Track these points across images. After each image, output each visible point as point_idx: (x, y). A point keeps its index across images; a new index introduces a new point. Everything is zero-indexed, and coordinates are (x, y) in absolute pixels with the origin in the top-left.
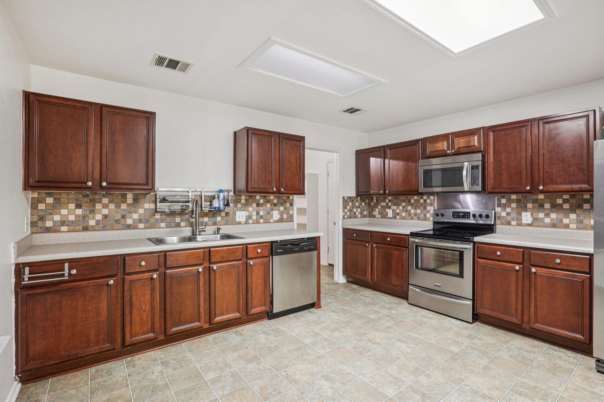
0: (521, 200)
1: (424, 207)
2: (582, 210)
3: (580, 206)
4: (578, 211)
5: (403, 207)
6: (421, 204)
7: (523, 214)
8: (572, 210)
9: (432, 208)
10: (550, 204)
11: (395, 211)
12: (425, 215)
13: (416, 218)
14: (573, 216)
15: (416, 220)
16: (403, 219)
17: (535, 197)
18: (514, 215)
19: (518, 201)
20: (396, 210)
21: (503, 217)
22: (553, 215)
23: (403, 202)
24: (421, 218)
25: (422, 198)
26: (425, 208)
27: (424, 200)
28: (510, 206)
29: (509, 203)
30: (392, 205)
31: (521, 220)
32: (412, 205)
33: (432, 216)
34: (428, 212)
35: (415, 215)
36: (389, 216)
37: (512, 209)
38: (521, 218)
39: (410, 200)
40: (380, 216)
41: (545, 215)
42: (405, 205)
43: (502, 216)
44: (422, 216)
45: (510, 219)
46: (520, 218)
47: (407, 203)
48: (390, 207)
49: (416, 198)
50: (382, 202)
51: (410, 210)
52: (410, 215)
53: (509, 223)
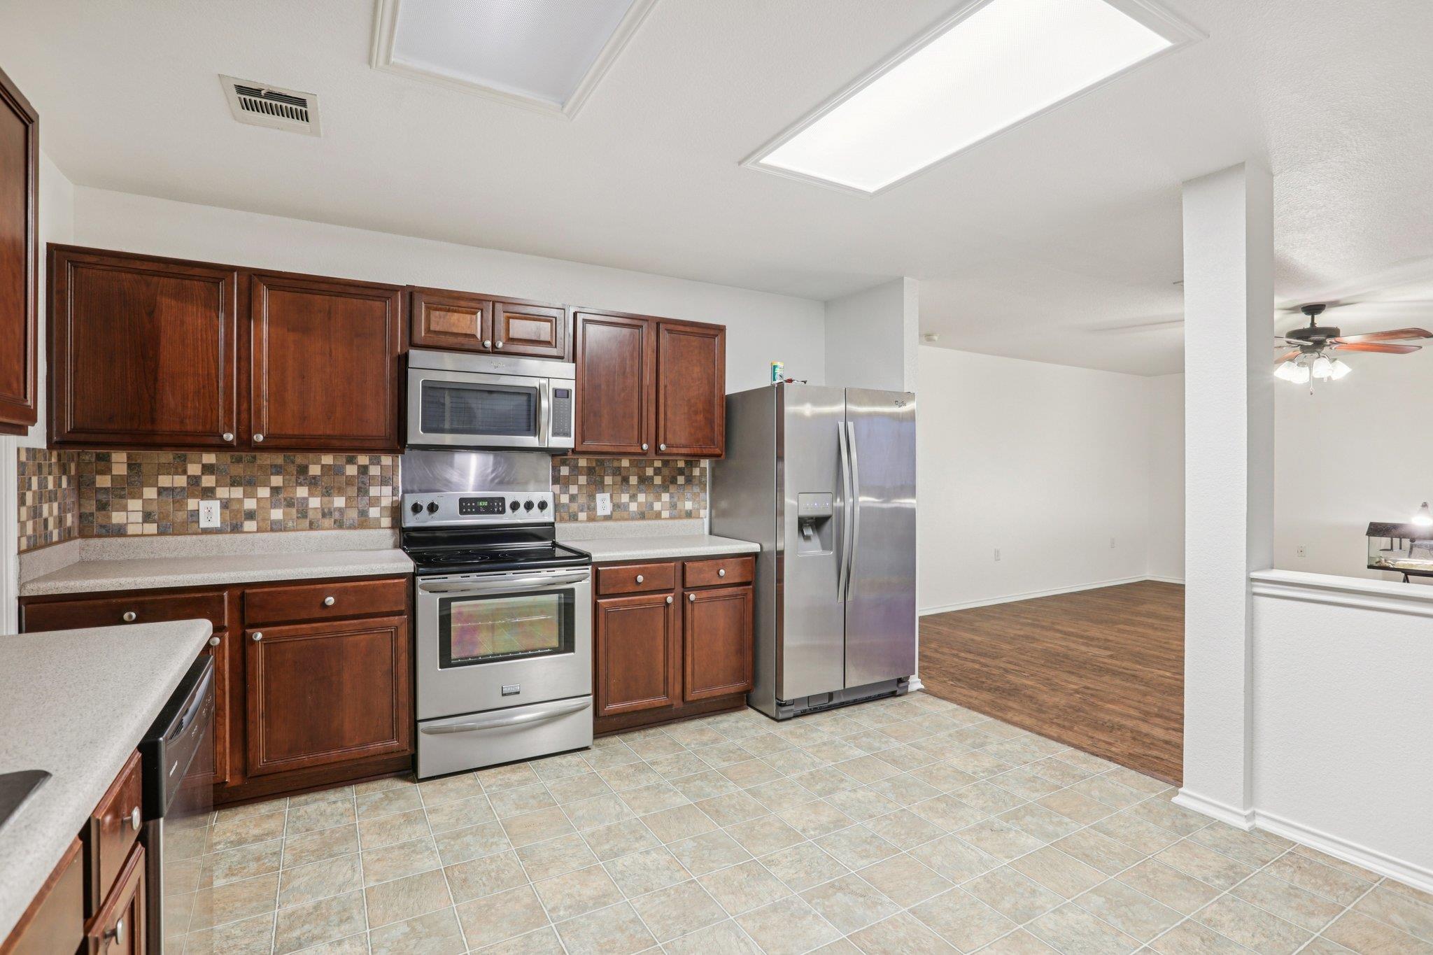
0: (594, 468)
1: (359, 489)
2: (676, 486)
3: (673, 481)
4: (672, 488)
5: (275, 490)
6: (350, 481)
7: (599, 496)
8: (665, 487)
9: (387, 490)
10: (636, 477)
11: (235, 506)
12: (363, 513)
13: (328, 522)
14: (665, 497)
15: (330, 529)
16: (272, 530)
17: (616, 464)
18: (582, 500)
19: (590, 471)
20: (240, 501)
21: (564, 505)
22: (642, 497)
23: (272, 474)
24: (348, 523)
25: (351, 461)
26: (363, 491)
27: (359, 466)
28: (576, 483)
29: (575, 475)
30: (218, 483)
31: (595, 509)
32: (313, 483)
33: (388, 513)
34: (375, 501)
35: (324, 515)
36: (204, 524)
37: (580, 487)
38: (596, 505)
39: (307, 467)
40: (152, 528)
41: (630, 497)
42: (282, 485)
43: (561, 502)
44: (353, 514)
45: (576, 510)
46: (592, 504)
47: (294, 478)
48: (208, 493)
49: (328, 459)
50: (169, 474)
51: (306, 499)
52: (303, 513)
53: (574, 518)
